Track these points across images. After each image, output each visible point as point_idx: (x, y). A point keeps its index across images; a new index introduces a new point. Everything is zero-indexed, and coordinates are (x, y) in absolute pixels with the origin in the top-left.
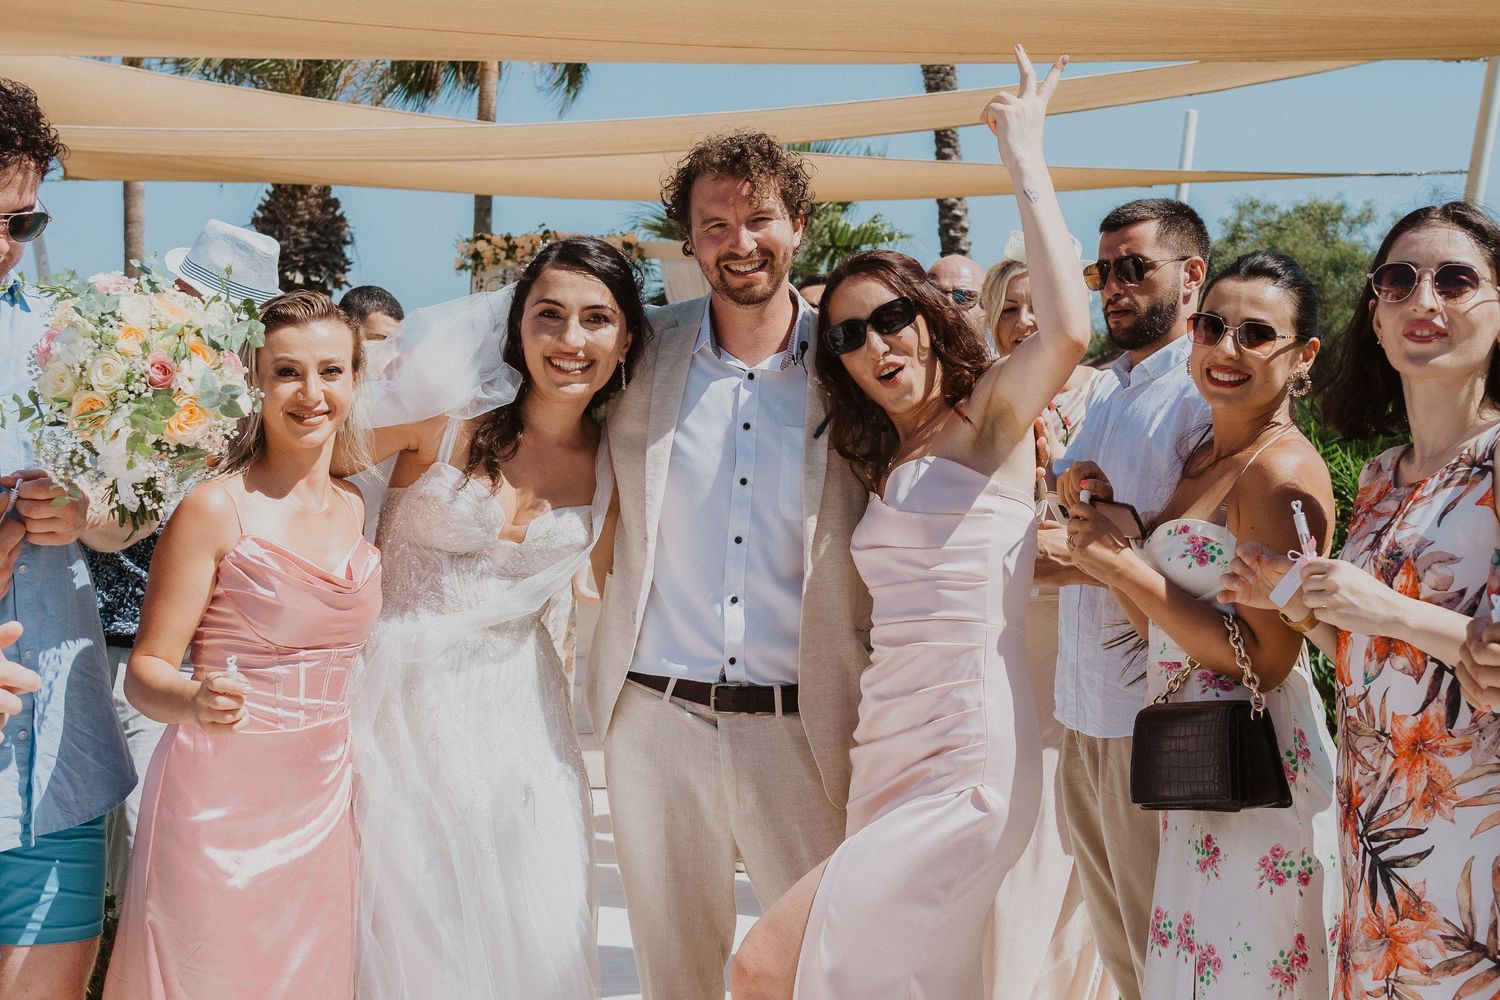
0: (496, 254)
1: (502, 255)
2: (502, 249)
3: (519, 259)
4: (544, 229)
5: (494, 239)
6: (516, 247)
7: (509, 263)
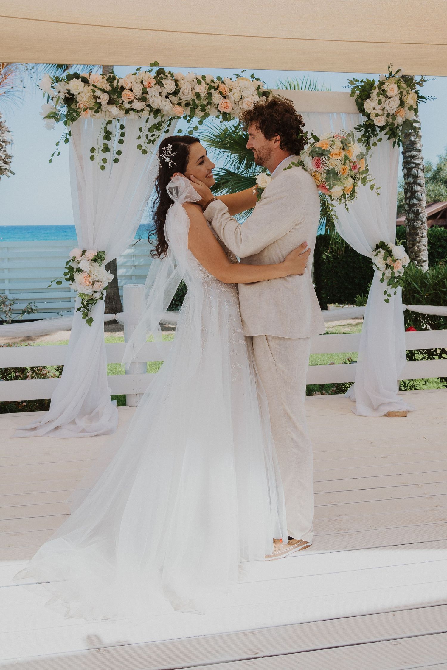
0: (96, 97)
1: (104, 98)
2: (103, 91)
3: (127, 106)
4: (155, 69)
5: (92, 80)
6: (122, 88)
7: (114, 110)
